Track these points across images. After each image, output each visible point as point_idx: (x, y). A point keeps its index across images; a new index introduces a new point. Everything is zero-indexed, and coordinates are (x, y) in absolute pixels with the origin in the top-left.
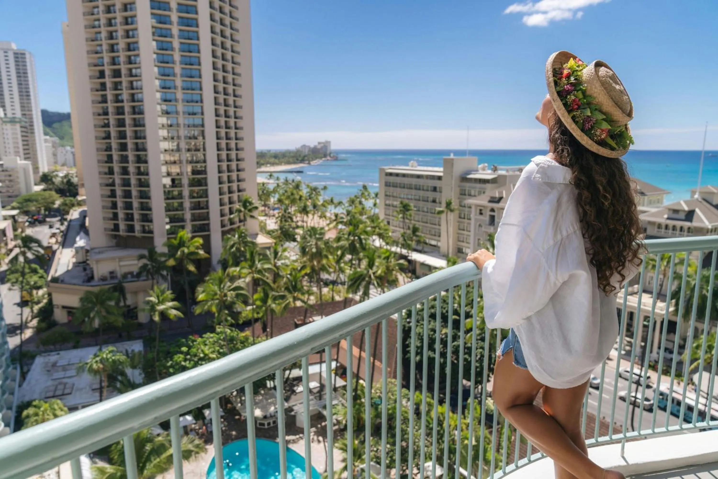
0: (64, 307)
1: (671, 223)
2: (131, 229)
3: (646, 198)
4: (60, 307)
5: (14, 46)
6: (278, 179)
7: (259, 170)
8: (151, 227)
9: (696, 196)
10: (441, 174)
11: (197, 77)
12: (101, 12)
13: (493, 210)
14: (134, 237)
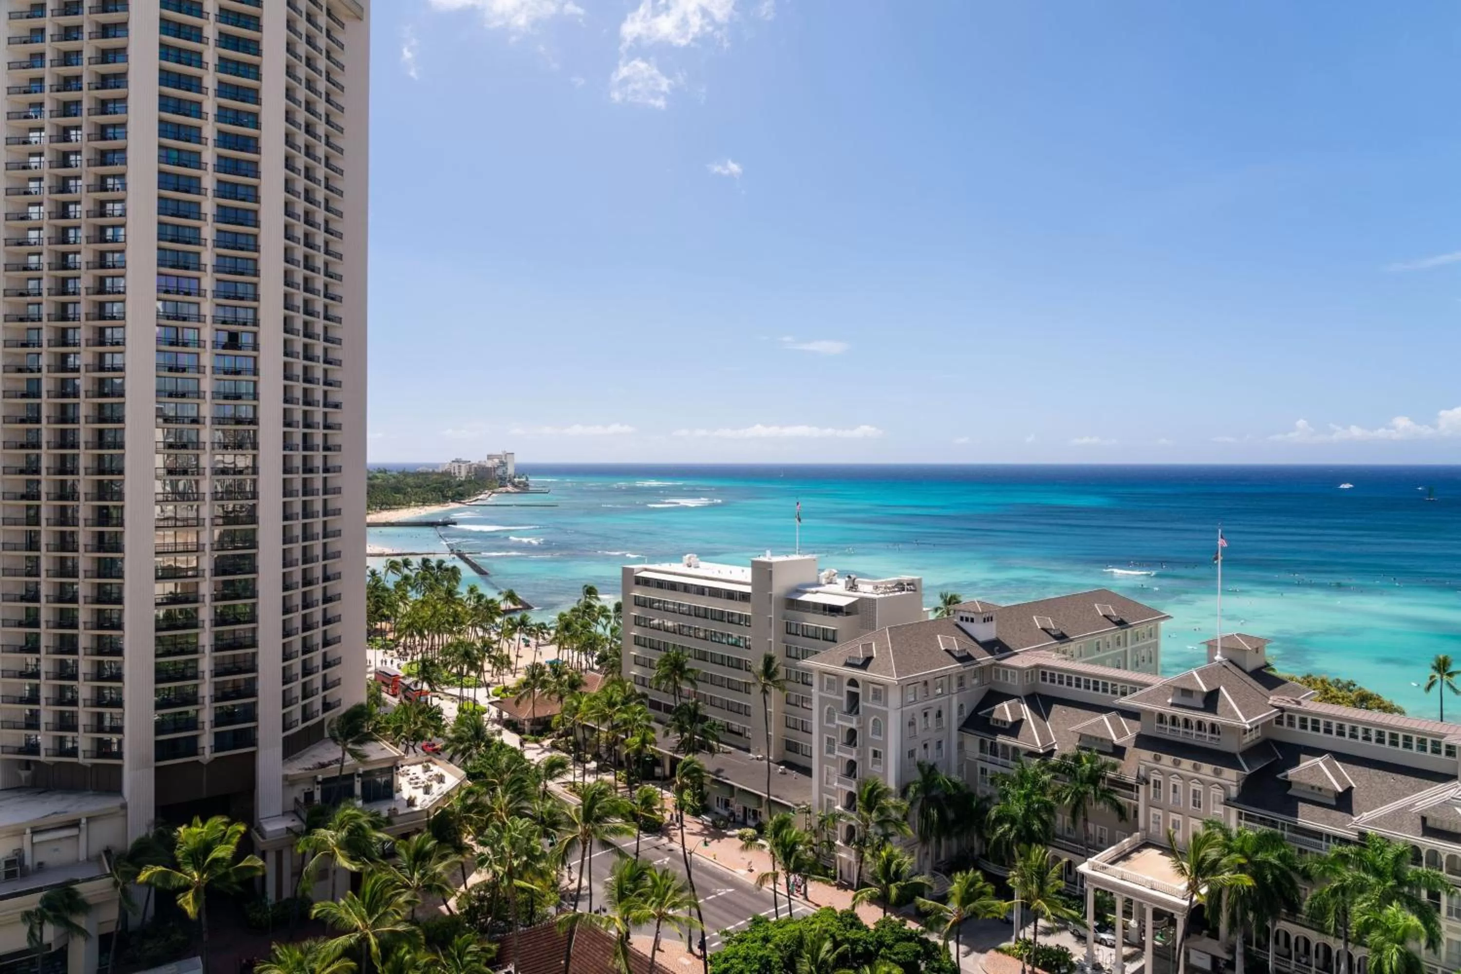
1: (1181, 713)
3: (1129, 630)
7: (372, 518)
9: (1218, 658)
10: (748, 589)
13: (853, 682)
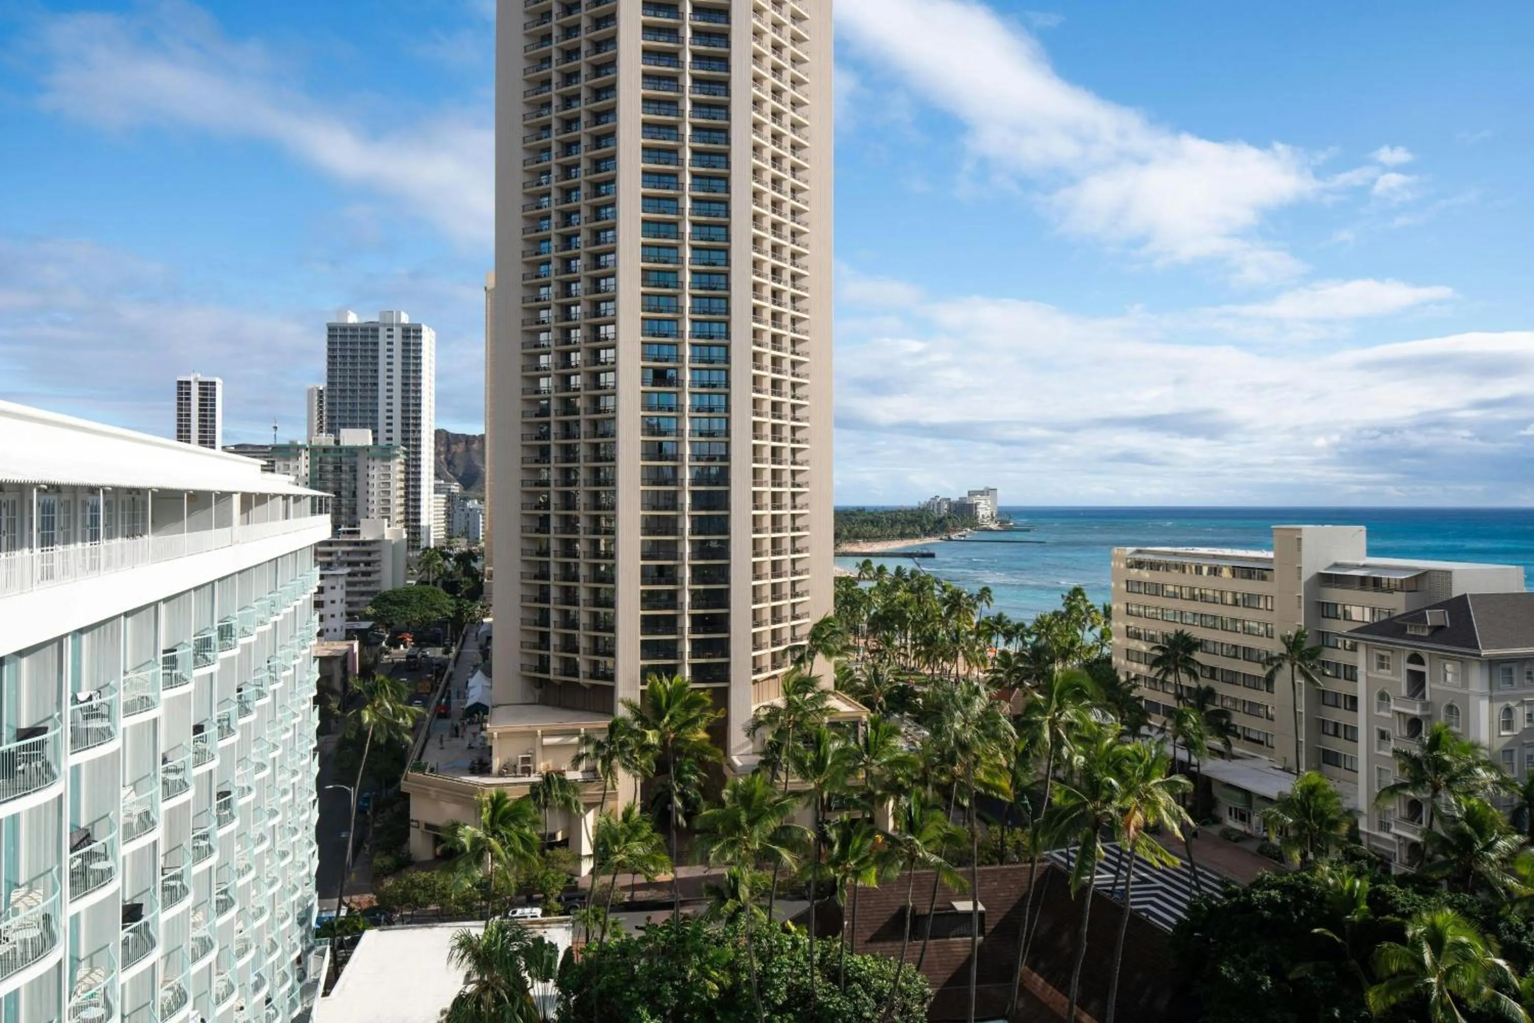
0: (429, 826)
2: (570, 668)
4: (422, 827)
5: (405, 319)
6: (881, 569)
8: (610, 665)
11: (719, 362)
12: (553, 249)
14: (578, 683)
